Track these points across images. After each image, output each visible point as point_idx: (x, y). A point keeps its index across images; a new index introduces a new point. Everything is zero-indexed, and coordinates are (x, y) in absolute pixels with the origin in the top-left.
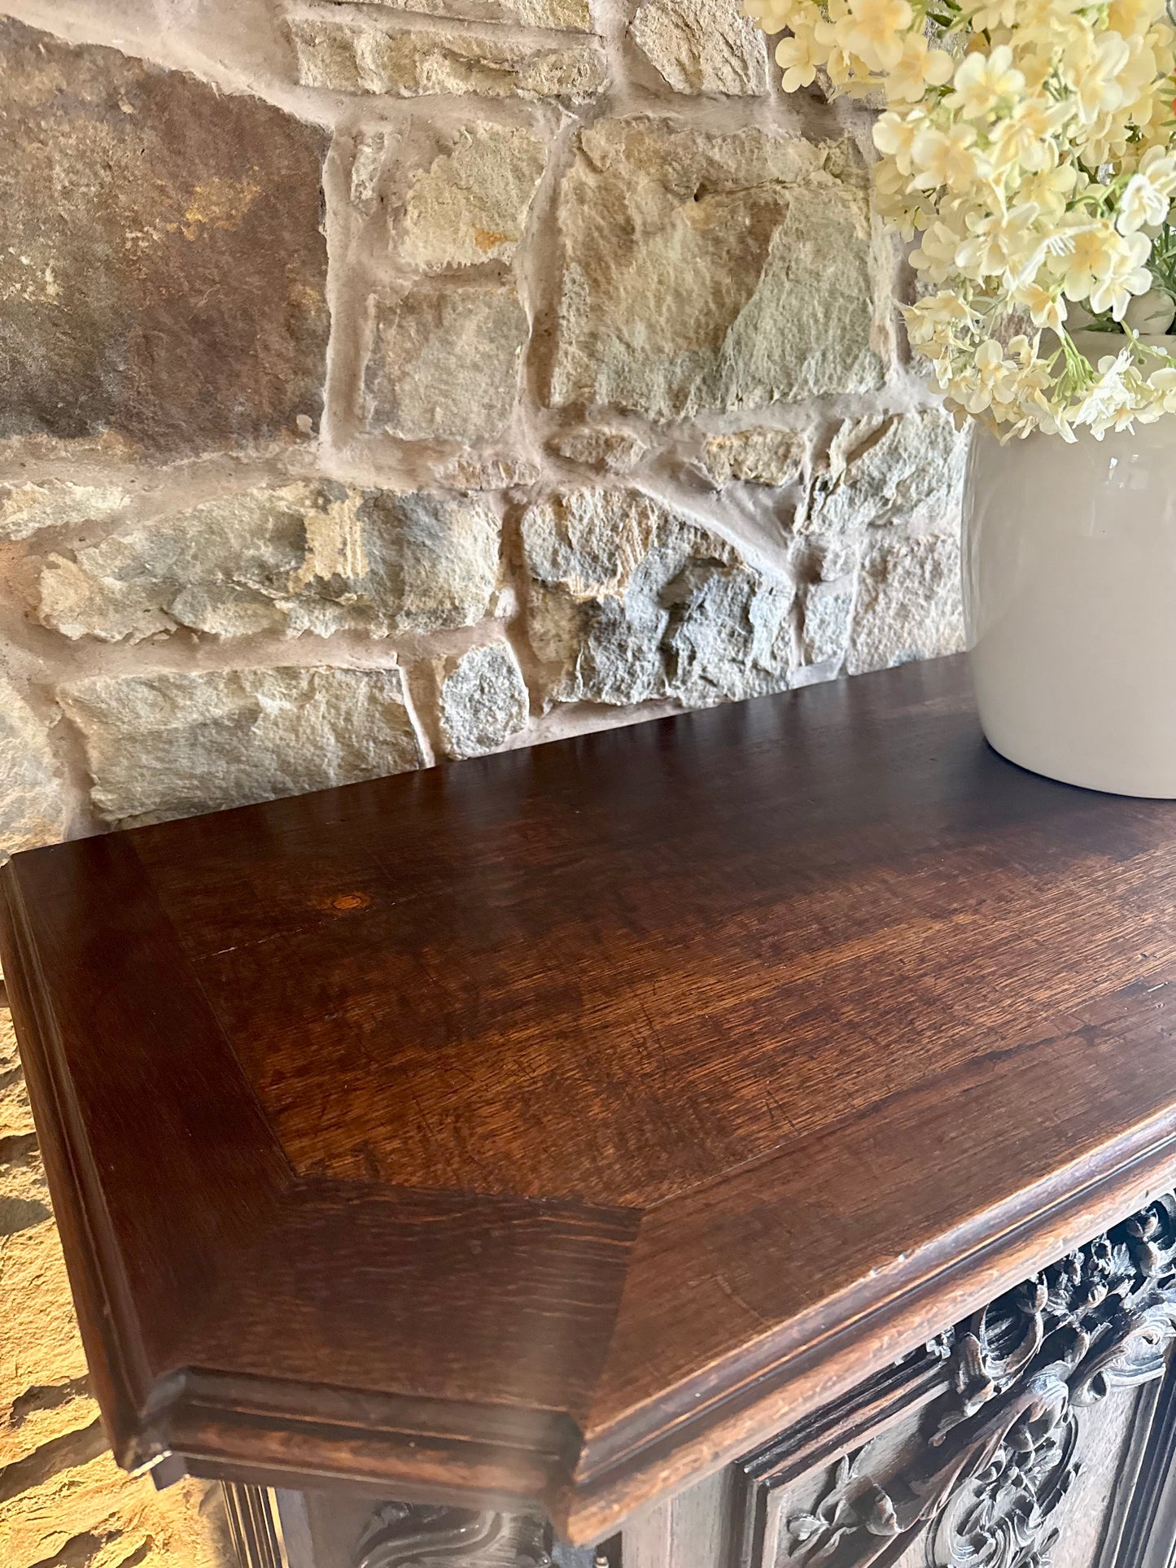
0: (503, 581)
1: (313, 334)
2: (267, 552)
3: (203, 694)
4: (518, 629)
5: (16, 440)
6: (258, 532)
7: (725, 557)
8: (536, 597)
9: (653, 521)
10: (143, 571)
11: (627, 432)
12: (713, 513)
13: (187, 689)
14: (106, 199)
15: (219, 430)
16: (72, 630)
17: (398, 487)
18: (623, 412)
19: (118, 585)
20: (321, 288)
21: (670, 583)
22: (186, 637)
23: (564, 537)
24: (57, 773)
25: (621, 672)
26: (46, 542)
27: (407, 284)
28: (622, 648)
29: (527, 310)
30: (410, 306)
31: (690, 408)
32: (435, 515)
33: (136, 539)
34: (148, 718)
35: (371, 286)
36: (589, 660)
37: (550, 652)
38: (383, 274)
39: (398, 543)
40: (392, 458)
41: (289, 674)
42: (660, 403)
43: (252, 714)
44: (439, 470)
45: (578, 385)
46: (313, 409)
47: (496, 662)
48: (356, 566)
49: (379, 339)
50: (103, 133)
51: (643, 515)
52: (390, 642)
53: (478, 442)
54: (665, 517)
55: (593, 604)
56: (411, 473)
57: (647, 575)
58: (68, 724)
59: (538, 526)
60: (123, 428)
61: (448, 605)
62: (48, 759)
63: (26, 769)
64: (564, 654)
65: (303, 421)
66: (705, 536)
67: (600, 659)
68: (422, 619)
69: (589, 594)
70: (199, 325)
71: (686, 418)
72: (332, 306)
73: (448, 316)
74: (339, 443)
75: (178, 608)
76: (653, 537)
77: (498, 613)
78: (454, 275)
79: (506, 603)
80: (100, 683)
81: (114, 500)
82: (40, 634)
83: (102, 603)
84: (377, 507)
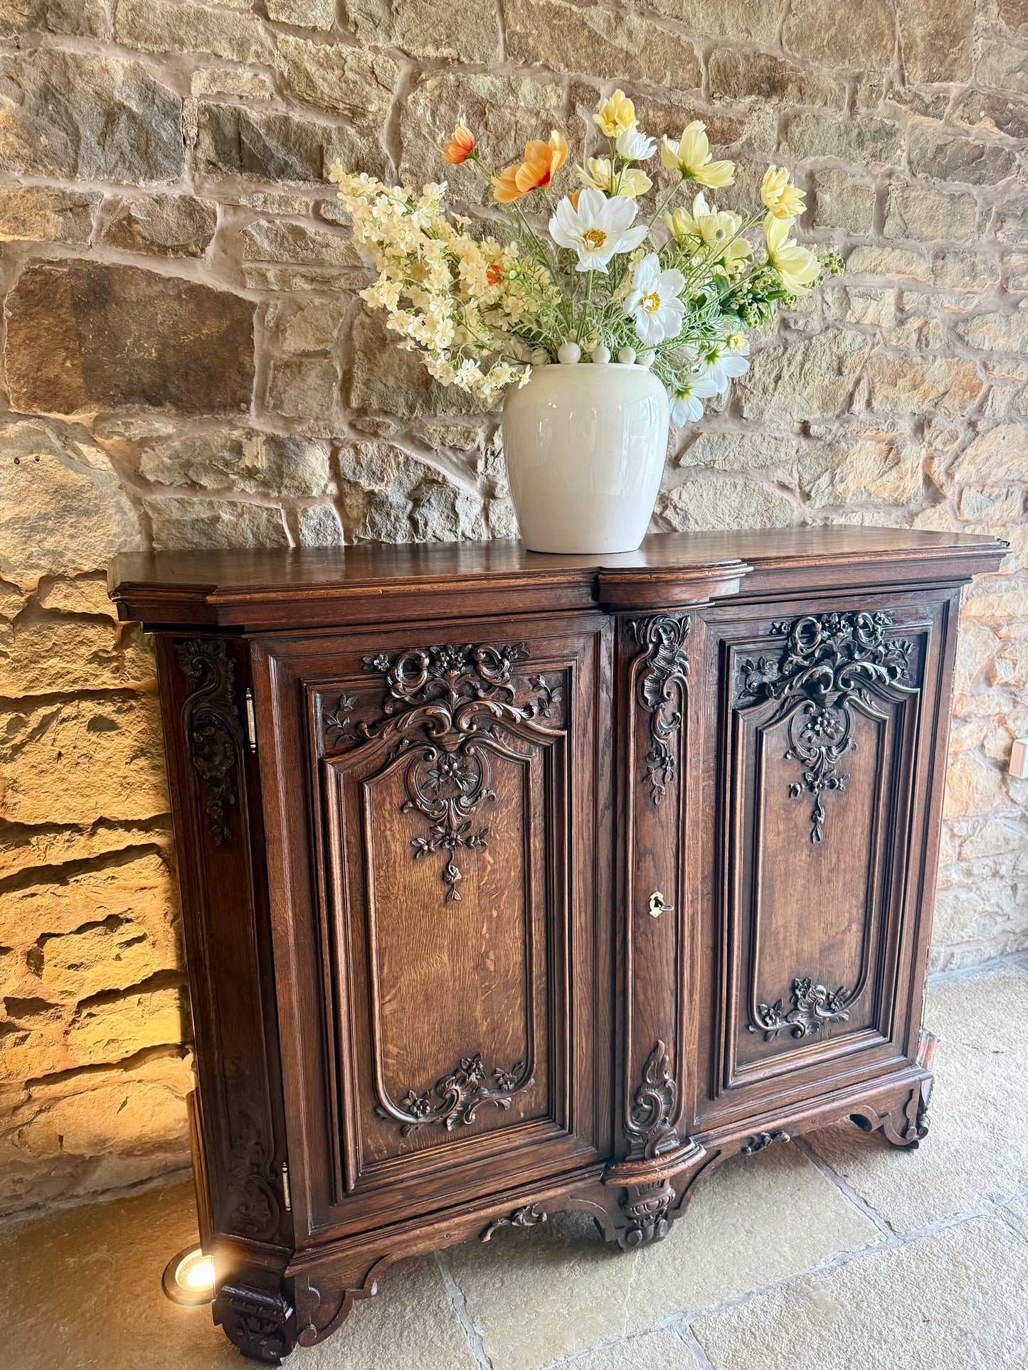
0: (331, 479)
1: (248, 374)
2: (227, 455)
3: (198, 507)
4: (339, 501)
5: (137, 406)
6: (224, 447)
7: (440, 479)
8: (346, 488)
9: (401, 459)
10: (179, 457)
11: (387, 421)
12: (435, 461)
13: (191, 504)
14: (175, 325)
15: (210, 407)
16: (151, 478)
17: (282, 434)
18: (386, 413)
19: (169, 461)
20: (252, 357)
21: (415, 490)
22: (194, 486)
23: (359, 463)
24: (140, 533)
25: (389, 526)
26: (144, 442)
27: (286, 357)
28: (388, 515)
29: (338, 369)
30: (287, 365)
31: (418, 412)
32: (298, 446)
33: (177, 444)
34: (176, 514)
35: (272, 358)
36: (372, 518)
37: (354, 513)
38: (277, 353)
39: (281, 456)
40: (280, 423)
41: (233, 504)
42: (403, 411)
43: (217, 519)
44: (299, 429)
45: (363, 400)
46: (248, 402)
47: (327, 514)
48: (262, 463)
49: (275, 377)
50: (175, 305)
51: (396, 456)
52: (278, 499)
53: (317, 419)
54: (407, 458)
55: (372, 492)
56: (288, 429)
57: (401, 484)
58: (146, 514)
59: (346, 456)
60: (175, 404)
61: (304, 485)
62: (137, 526)
63: (128, 529)
64: (361, 514)
65: (243, 406)
66: (429, 468)
67: (377, 518)
68: (293, 490)
69: (370, 488)
70: (205, 369)
71: (416, 417)
72: (256, 362)
73: (303, 368)
74: (258, 416)
75: (191, 473)
76: (402, 465)
77: (328, 492)
78: (306, 354)
79: (332, 488)
80: (158, 497)
81: (170, 430)
82: (139, 478)
83: (162, 468)
84: (272, 441)
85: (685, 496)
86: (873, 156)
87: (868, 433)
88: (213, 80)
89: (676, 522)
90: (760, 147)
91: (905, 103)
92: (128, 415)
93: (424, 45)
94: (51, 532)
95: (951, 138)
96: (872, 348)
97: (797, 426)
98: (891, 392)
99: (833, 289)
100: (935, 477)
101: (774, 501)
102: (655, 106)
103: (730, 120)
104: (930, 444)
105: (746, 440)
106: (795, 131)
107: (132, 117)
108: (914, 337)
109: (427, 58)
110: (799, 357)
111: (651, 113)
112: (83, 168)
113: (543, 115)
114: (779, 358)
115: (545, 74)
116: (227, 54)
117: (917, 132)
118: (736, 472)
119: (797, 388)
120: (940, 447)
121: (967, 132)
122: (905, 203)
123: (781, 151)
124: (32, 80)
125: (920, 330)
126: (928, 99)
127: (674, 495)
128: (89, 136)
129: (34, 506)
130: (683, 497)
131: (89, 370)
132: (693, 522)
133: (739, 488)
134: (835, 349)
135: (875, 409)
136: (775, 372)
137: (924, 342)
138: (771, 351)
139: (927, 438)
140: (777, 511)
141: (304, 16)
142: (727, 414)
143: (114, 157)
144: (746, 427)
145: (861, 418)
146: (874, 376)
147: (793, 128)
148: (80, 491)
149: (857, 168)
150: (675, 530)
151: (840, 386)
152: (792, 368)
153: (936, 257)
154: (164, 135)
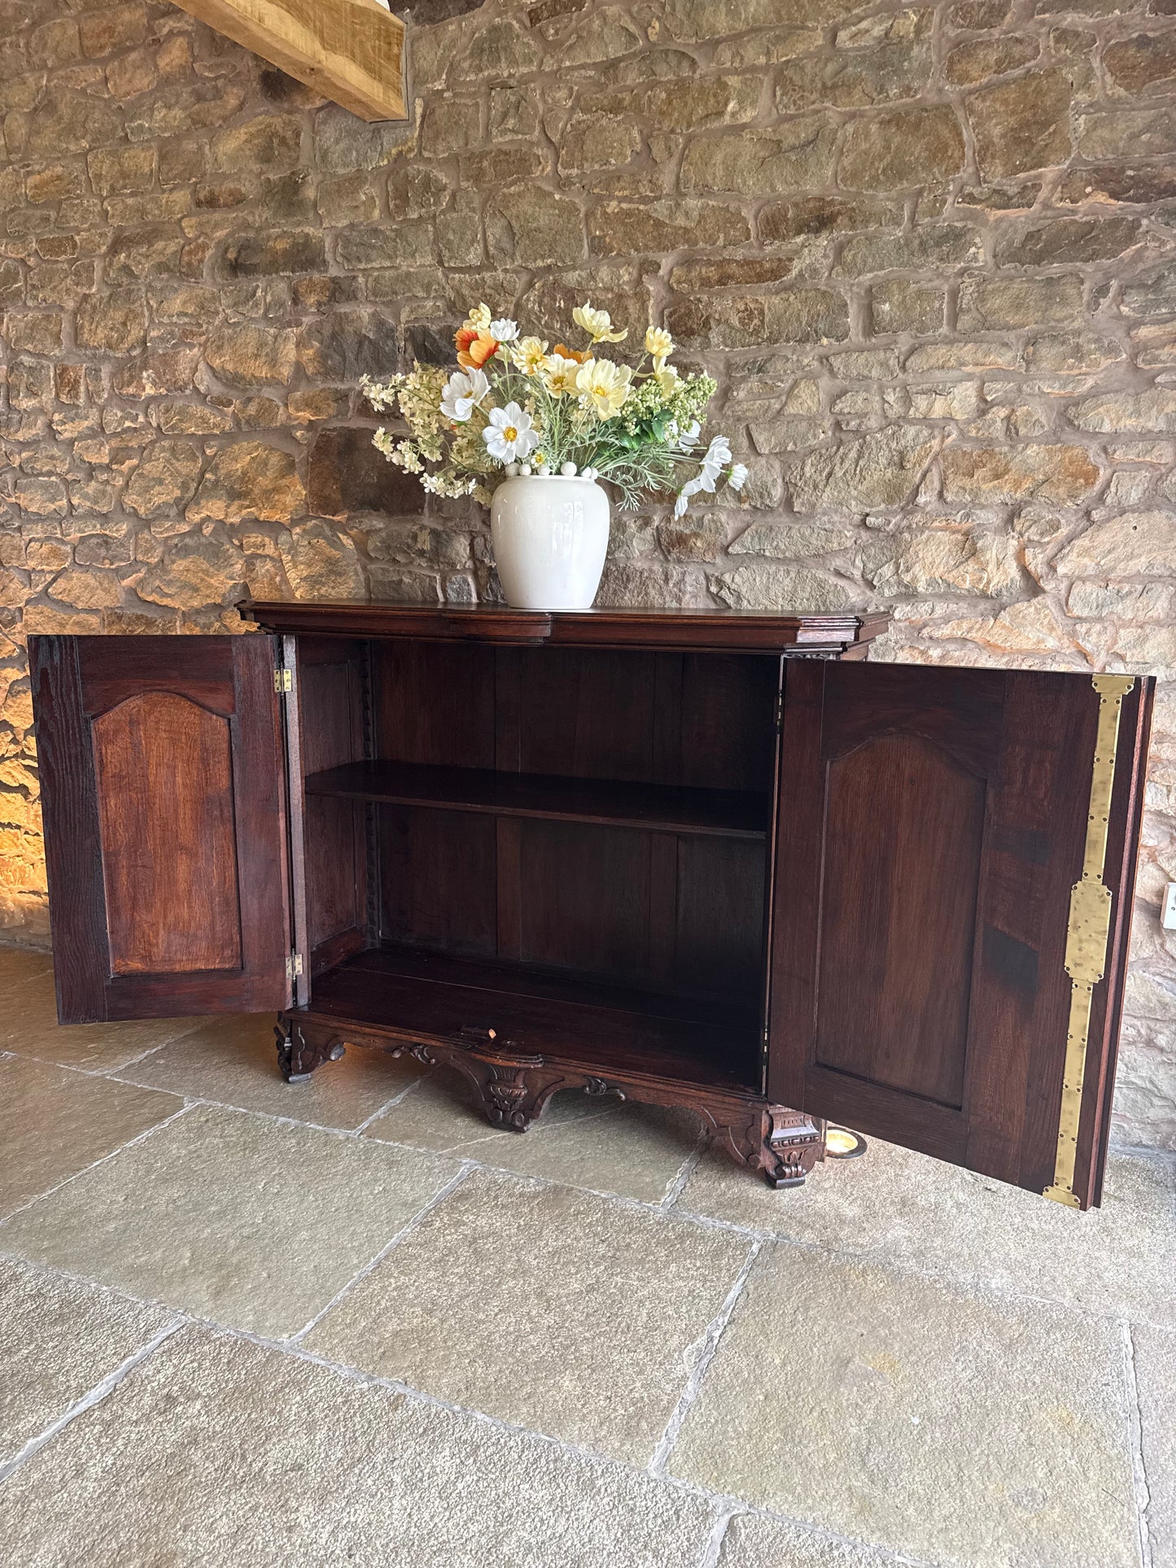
0: (469, 558)
2: (410, 541)
3: (392, 574)
4: (474, 573)
5: (366, 511)
6: (408, 536)
8: (478, 563)
10: (385, 542)
15: (403, 512)
16: (373, 555)
17: (440, 528)
19: (380, 545)
22: (392, 560)
23: (486, 547)
24: (365, 587)
26: (368, 533)
32: (449, 536)
33: (385, 534)
34: (381, 578)
36: (491, 585)
37: (482, 581)
39: (439, 542)
40: (441, 521)
41: (410, 572)
43: (401, 581)
44: (450, 524)
46: (423, 508)
47: (465, 581)
48: (427, 547)
52: (439, 571)
53: (460, 518)
55: (491, 567)
56: (444, 525)
58: (368, 576)
59: (479, 542)
60: (385, 510)
61: (452, 561)
62: (363, 583)
63: (359, 584)
64: (485, 582)
65: (420, 510)
67: (494, 586)
68: (445, 565)
69: (491, 564)
74: (430, 516)
75: (391, 552)
77: (467, 566)
79: (469, 564)
80: (372, 567)
81: (381, 525)
82: (367, 555)
83: (376, 549)
84: (434, 533)
85: (737, 579)
86: (942, 259)
87: (936, 524)
88: (412, 312)
89: (731, 601)
90: (810, 276)
91: (980, 201)
92: (362, 517)
93: (535, 260)
94: (323, 584)
95: (1050, 221)
96: (943, 441)
97: (857, 518)
98: (967, 482)
99: (895, 389)
100: (1031, 568)
101: (827, 587)
102: (709, 263)
103: (780, 260)
104: (1021, 535)
105: (794, 531)
106: (848, 256)
107: (370, 341)
108: (999, 425)
109: (538, 268)
110: (853, 454)
111: (704, 270)
112: (348, 375)
113: (616, 290)
114: (831, 457)
115: (621, 259)
116: (421, 294)
117: (1004, 225)
118: (790, 560)
119: (851, 483)
120: (1036, 538)
121: (1072, 211)
122: (982, 298)
123: (834, 276)
124: (327, 331)
125: (1008, 418)
126: (1012, 190)
127: (727, 578)
128: (350, 355)
129: (317, 569)
130: (736, 580)
131: (344, 490)
132: (745, 602)
133: (793, 575)
134: (894, 445)
135: (948, 500)
136: (827, 470)
137: (1013, 431)
138: (824, 451)
139: (1018, 528)
140: (831, 596)
141: (463, 261)
142: (781, 509)
143: (362, 366)
144: (797, 520)
145: (928, 509)
146: (947, 468)
147: (845, 253)
148: (337, 561)
149: (924, 273)
150: (730, 607)
151: (904, 480)
152: (847, 465)
153: (1027, 344)
154: (387, 349)
